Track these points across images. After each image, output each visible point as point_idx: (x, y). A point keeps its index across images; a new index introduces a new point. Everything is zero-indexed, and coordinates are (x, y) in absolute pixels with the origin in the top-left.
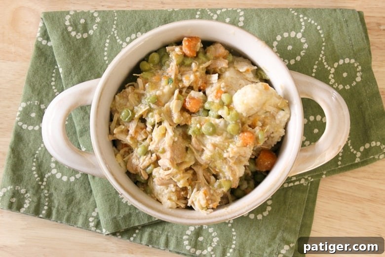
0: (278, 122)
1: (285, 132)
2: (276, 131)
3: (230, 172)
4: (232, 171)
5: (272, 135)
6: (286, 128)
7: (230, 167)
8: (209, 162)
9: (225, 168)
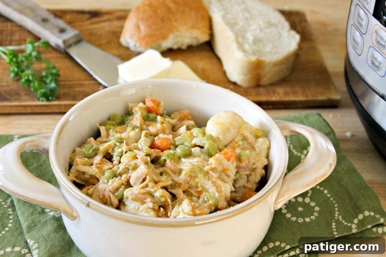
0: (258, 150)
1: (268, 160)
2: (258, 161)
3: (215, 188)
4: (217, 187)
5: (254, 166)
6: (268, 157)
7: (213, 183)
8: (188, 179)
9: (208, 184)
